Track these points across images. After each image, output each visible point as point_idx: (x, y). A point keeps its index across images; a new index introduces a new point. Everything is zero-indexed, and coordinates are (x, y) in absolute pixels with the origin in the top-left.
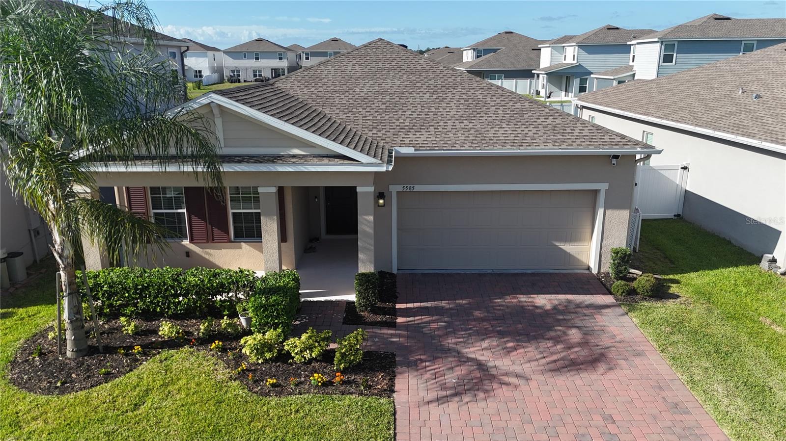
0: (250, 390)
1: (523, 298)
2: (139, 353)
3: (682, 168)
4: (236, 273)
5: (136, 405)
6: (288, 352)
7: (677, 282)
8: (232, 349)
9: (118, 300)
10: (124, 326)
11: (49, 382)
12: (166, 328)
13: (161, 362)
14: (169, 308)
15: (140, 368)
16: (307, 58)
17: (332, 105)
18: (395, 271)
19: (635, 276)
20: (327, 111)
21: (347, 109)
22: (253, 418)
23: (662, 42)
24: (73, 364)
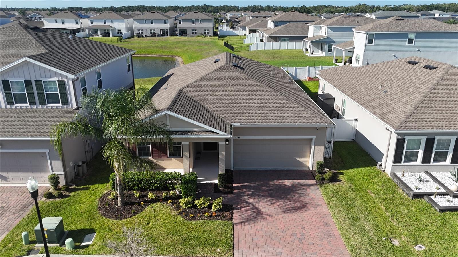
0: (185, 219)
1: (281, 181)
2: (143, 204)
3: (355, 120)
4: (174, 174)
5: (147, 223)
6: (196, 205)
7: (342, 174)
8: (175, 203)
9: (132, 184)
10: (135, 194)
11: (115, 215)
12: (151, 195)
13: (151, 208)
14: (150, 187)
15: (145, 210)
16: (180, 23)
17: (207, 101)
18: (232, 169)
19: (327, 171)
20: (205, 105)
21: (213, 103)
22: (187, 228)
23: (367, 34)
24: (121, 209)
